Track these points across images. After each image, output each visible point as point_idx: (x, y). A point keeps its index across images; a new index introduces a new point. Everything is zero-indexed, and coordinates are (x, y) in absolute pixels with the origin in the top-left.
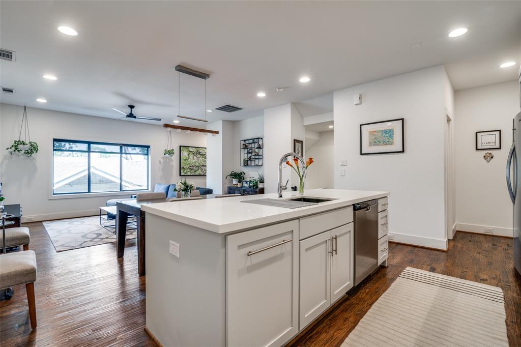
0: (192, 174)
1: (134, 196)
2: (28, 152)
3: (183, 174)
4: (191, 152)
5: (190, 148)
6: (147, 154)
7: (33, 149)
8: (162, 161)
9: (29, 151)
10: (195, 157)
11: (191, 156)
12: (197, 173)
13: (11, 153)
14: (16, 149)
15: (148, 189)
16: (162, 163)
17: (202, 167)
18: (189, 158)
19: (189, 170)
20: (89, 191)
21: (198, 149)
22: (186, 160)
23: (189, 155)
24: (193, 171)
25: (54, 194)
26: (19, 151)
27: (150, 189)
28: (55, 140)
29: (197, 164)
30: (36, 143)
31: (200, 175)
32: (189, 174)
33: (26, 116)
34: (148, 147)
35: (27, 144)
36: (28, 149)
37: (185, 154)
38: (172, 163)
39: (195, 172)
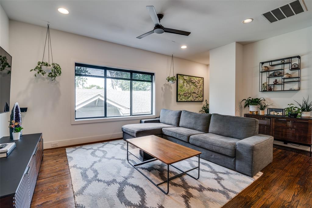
0: (186, 100)
1: (143, 121)
2: (52, 76)
3: (179, 100)
4: (185, 80)
5: (185, 76)
6: (152, 81)
7: (56, 71)
8: (164, 87)
9: (53, 74)
10: (188, 85)
11: (185, 84)
12: (189, 99)
13: (35, 76)
14: (41, 71)
15: (152, 114)
16: (164, 90)
17: (193, 94)
18: (184, 85)
19: (183, 97)
20: (105, 116)
21: (190, 77)
22: (181, 87)
23: (184, 82)
24: (186, 97)
25: (76, 119)
26: (43, 73)
27: (154, 114)
28: (77, 65)
29: (189, 91)
30: (58, 65)
31: (192, 101)
32: (184, 100)
33: (49, 36)
34: (152, 74)
35: (50, 65)
36: (51, 71)
37: (181, 81)
38: (171, 90)
39: (188, 98)
